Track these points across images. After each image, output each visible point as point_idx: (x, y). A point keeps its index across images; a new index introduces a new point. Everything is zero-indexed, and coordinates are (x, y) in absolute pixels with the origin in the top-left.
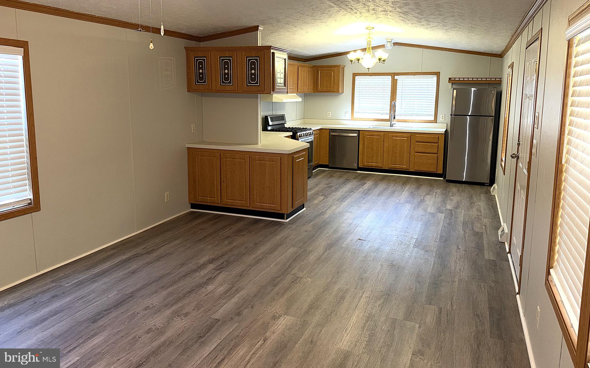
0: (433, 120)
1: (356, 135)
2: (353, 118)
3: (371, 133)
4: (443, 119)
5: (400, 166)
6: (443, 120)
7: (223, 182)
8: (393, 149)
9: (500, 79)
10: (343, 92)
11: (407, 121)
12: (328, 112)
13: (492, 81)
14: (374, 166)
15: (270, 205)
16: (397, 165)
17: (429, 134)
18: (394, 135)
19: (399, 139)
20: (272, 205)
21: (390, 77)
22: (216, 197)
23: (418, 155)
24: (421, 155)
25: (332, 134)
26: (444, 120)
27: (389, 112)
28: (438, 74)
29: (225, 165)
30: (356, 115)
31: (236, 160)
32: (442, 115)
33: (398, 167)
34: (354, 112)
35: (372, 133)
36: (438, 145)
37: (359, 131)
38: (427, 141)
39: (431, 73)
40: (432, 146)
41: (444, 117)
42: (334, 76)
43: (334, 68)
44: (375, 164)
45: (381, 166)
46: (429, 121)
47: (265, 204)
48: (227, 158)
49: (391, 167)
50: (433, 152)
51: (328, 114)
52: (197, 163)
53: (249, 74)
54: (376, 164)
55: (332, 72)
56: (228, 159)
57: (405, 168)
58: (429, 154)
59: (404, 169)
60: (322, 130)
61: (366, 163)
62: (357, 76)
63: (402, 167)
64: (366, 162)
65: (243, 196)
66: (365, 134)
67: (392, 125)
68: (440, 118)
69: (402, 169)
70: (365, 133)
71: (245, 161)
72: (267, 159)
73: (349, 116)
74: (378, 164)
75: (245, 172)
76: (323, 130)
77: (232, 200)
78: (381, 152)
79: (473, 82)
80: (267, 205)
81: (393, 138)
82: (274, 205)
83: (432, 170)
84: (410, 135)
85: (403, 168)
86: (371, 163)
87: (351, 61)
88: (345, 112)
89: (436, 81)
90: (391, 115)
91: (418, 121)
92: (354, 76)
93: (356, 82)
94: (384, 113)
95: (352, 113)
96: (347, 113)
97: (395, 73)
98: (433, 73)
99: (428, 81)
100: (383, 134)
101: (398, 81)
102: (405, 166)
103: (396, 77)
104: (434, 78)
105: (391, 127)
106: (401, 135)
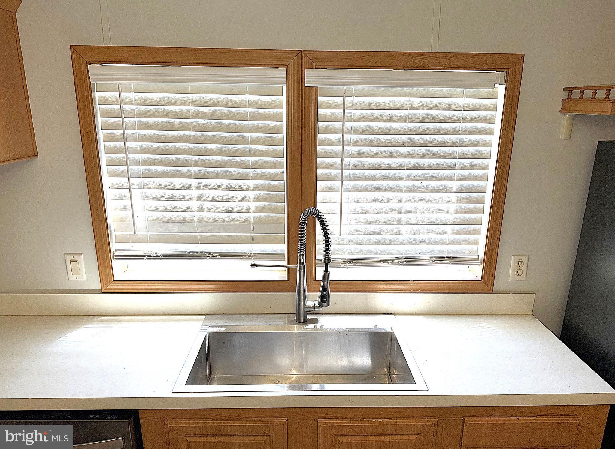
0: (479, 278)
2: (108, 284)
3: (209, 423)
4: (518, 273)
6: (519, 278)
21: (278, 78)
26: (523, 277)
27: (282, 248)
32: (518, 258)
34: (113, 254)
35: (217, 422)
39: (482, 61)
41: (524, 268)
46: (463, 285)
62: (99, 63)
67: (306, 313)
68: (509, 271)
88: (65, 254)
89: (500, 103)
90: (302, 270)
91: (414, 286)
92: (79, 64)
93: (97, 95)
94: (257, 253)
95: (104, 259)
96: (76, 258)
97: (303, 54)
98: (491, 61)
99: (463, 102)
100: (282, 421)
101: (321, 99)
103: (313, 77)
104: (495, 85)
105: (300, 322)
106: (385, 422)
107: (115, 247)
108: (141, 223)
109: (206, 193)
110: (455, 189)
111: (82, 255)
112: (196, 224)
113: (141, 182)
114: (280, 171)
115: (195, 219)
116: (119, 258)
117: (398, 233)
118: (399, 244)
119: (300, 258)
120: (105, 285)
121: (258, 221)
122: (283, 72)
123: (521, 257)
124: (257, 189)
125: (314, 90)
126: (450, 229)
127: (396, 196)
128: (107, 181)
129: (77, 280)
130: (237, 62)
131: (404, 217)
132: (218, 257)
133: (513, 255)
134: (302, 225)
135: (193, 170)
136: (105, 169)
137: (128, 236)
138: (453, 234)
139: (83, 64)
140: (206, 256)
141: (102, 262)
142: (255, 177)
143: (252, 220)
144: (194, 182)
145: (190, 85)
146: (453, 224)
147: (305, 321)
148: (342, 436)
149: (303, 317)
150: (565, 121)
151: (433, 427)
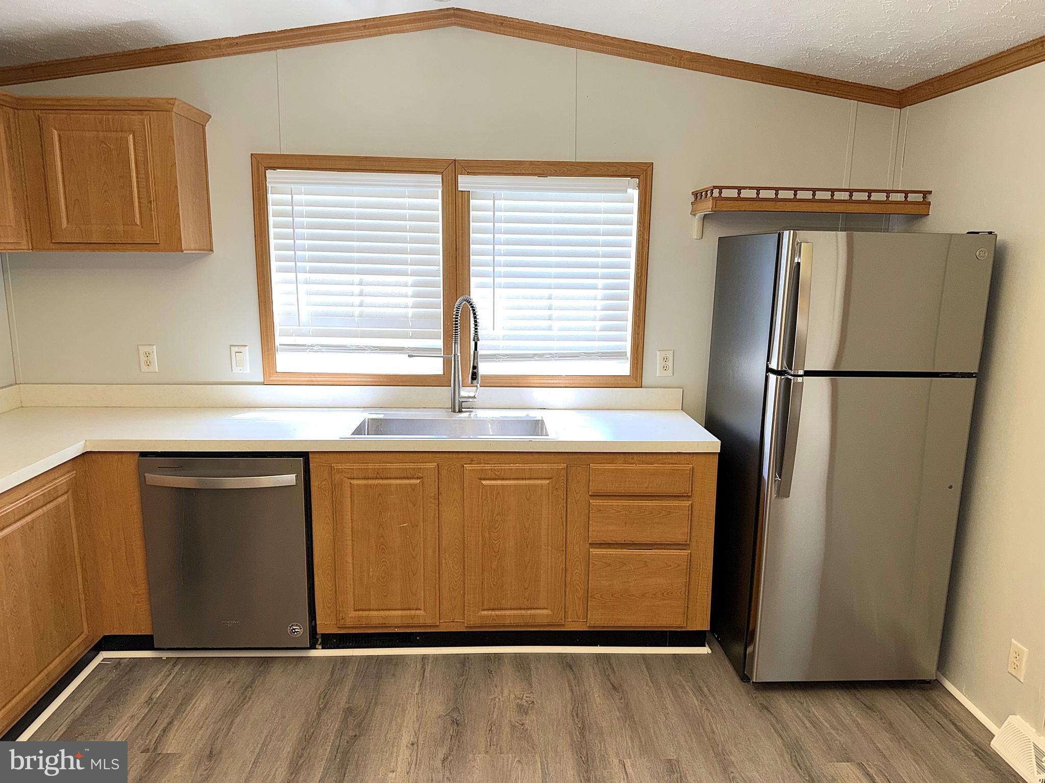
0: (628, 373)
1: (289, 479)
2: (270, 375)
3: (370, 466)
4: (665, 368)
5: (521, 615)
6: (666, 374)
8: (486, 534)
9: (924, 197)
10: (212, 250)
11: (522, 382)
12: (142, 349)
13: (894, 205)
16: (506, 609)
17: (648, 458)
18: (488, 467)
19: (515, 485)
21: (435, 183)
23: (604, 556)
24: (617, 556)
25: (154, 478)
26: (670, 372)
27: (439, 343)
28: (642, 174)
30: (285, 362)
32: (664, 354)
33: (510, 616)
34: (276, 347)
35: (377, 466)
36: (692, 505)
37: (305, 455)
38: (643, 489)
39: (615, 169)
40: (663, 513)
41: (670, 363)
42: (140, 159)
43: (136, 117)
44: (399, 612)
45: (429, 621)
46: (612, 381)
49: (478, 622)
50: (669, 538)
51: (143, 358)
54: (408, 612)
55: (131, 136)
57: (545, 621)
58: (653, 552)
59: (542, 625)
60: (94, 456)
61: (353, 614)
62: (274, 168)
63: (531, 615)
64: (357, 610)
66: (339, 471)
67: (461, 403)
68: (654, 368)
69: (531, 624)
70: (339, 466)
74: (418, 612)
76: (99, 456)
78: (430, 552)
79: (816, 207)
81: (484, 482)
83: (667, 618)
84: (563, 466)
85: (540, 620)
88: (231, 346)
89: (635, 206)
90: (456, 359)
91: (568, 381)
92: (258, 169)
93: (271, 197)
94: (415, 348)
95: (268, 350)
96: (241, 349)
97: (456, 163)
98: (623, 169)
99: (603, 205)
100: (433, 465)
101: (473, 202)
102: (545, 612)
103: (465, 182)
104: (630, 191)
105: (454, 412)
106: (521, 466)
107: (279, 340)
108: (304, 318)
109: (367, 289)
110: (600, 287)
111: (247, 347)
112: (356, 319)
113: (307, 278)
114: (436, 268)
115: (356, 314)
116: (282, 350)
117: (550, 329)
118: (551, 339)
119: (455, 348)
120: (268, 378)
121: (416, 316)
122: (439, 178)
123: (666, 352)
124: (415, 285)
125: (466, 194)
126: (599, 324)
127: (546, 292)
128: (276, 277)
129: (240, 372)
130: (397, 169)
131: (555, 314)
132: (377, 351)
133: (659, 351)
134: (457, 313)
135: (356, 266)
136: (274, 265)
137: (292, 331)
138: (601, 330)
139: (262, 169)
140: (365, 350)
141: (266, 353)
142: (414, 274)
143: (410, 315)
144: (356, 278)
145: (355, 189)
146: (601, 320)
147: (460, 411)
148: (485, 479)
149: (458, 407)
150: (696, 222)
151: (563, 472)
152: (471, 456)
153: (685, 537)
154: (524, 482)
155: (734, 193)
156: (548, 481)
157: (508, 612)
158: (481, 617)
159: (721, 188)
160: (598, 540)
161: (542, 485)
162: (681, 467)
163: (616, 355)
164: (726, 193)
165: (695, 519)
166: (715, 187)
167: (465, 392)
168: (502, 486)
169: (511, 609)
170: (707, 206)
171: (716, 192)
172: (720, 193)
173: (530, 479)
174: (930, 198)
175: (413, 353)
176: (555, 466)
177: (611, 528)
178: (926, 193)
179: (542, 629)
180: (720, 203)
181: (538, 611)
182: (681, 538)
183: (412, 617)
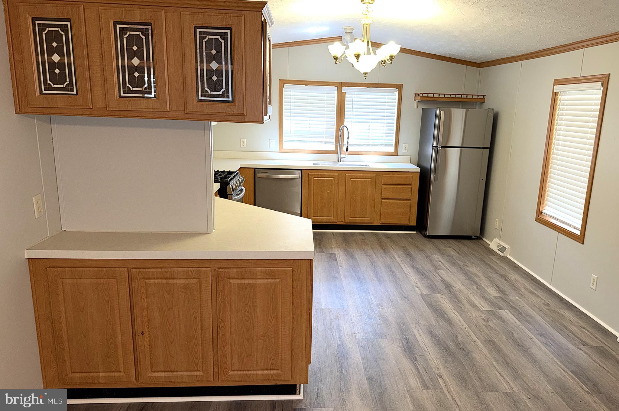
0: (393, 151)
2: (281, 150)
3: (319, 174)
5: (361, 220)
6: (405, 151)
7: (140, 335)
8: (352, 195)
9: (483, 97)
11: (360, 153)
12: (242, 140)
13: (474, 99)
14: (326, 221)
15: (265, 372)
16: (357, 218)
17: (399, 173)
18: (353, 175)
19: (361, 181)
20: (272, 372)
21: (335, 89)
22: (122, 370)
23: (386, 202)
24: (389, 202)
25: (259, 175)
26: (407, 151)
27: (334, 140)
28: (399, 87)
29: (144, 296)
30: (286, 145)
31: (175, 281)
32: (405, 145)
33: (358, 220)
34: (283, 141)
35: (321, 174)
36: (412, 188)
37: (301, 170)
38: (398, 182)
39: (390, 86)
40: (403, 189)
41: (407, 148)
44: (326, 218)
45: (334, 221)
46: (388, 153)
47: (255, 372)
48: (150, 279)
49: (349, 221)
50: (405, 197)
51: (242, 143)
52: (61, 297)
53: (202, 70)
54: (328, 218)
56: (152, 281)
57: (368, 221)
58: (400, 201)
59: (367, 223)
63: (364, 220)
64: (313, 217)
65: (197, 361)
67: (341, 159)
68: (402, 149)
69: (364, 223)
70: (311, 174)
71: (200, 281)
72: (258, 273)
73: (275, 146)
74: (331, 218)
75: (201, 307)
76: (243, 169)
77: (166, 373)
78: (335, 200)
79: (451, 100)
80: (260, 372)
82: (275, 372)
83: (403, 221)
84: (375, 175)
85: (366, 221)
86: (321, 218)
87: (336, 58)
88: (269, 140)
89: (397, 97)
90: (339, 148)
93: (284, 93)
94: (327, 141)
95: (281, 142)
96: (273, 141)
97: (342, 83)
98: (393, 86)
99: (387, 97)
100: (337, 174)
101: (346, 95)
102: (368, 219)
103: (344, 89)
104: (395, 92)
105: (339, 162)
106: (363, 175)
107: (284, 138)
108: (292, 131)
110: (385, 123)
113: (294, 119)
115: (308, 130)
117: (369, 136)
118: (369, 139)
121: (326, 131)
124: (327, 121)
125: (345, 93)
126: (385, 135)
128: (284, 118)
129: (272, 148)
130: (324, 85)
131: (371, 131)
133: (403, 144)
137: (288, 135)
138: (385, 137)
139: (282, 84)
144: (308, 119)
146: (385, 133)
147: (340, 162)
148: (352, 179)
149: (339, 160)
150: (416, 103)
151: (375, 177)
152: (348, 172)
153: (409, 197)
154: (363, 180)
155: (426, 95)
156: (370, 180)
157: (357, 219)
158: (350, 220)
159: (422, 94)
160: (384, 197)
161: (368, 181)
162: (409, 176)
163: (390, 145)
164: (424, 95)
165: (413, 192)
166: (421, 93)
167: (342, 156)
168: (357, 181)
169: (358, 218)
170: (418, 98)
171: (421, 94)
172: (422, 95)
173: (365, 179)
174: (485, 97)
175: (326, 143)
176: (372, 175)
177: (388, 194)
178: (484, 96)
179: (367, 224)
180: (422, 98)
181: (366, 219)
182: (408, 197)
183: (330, 219)
